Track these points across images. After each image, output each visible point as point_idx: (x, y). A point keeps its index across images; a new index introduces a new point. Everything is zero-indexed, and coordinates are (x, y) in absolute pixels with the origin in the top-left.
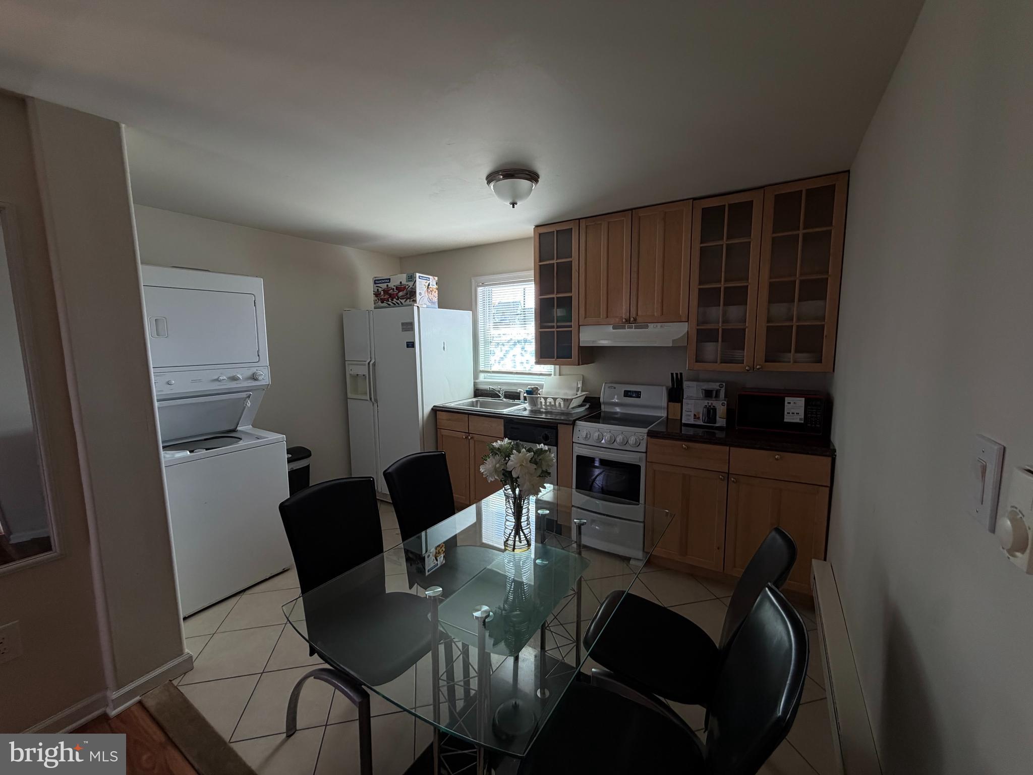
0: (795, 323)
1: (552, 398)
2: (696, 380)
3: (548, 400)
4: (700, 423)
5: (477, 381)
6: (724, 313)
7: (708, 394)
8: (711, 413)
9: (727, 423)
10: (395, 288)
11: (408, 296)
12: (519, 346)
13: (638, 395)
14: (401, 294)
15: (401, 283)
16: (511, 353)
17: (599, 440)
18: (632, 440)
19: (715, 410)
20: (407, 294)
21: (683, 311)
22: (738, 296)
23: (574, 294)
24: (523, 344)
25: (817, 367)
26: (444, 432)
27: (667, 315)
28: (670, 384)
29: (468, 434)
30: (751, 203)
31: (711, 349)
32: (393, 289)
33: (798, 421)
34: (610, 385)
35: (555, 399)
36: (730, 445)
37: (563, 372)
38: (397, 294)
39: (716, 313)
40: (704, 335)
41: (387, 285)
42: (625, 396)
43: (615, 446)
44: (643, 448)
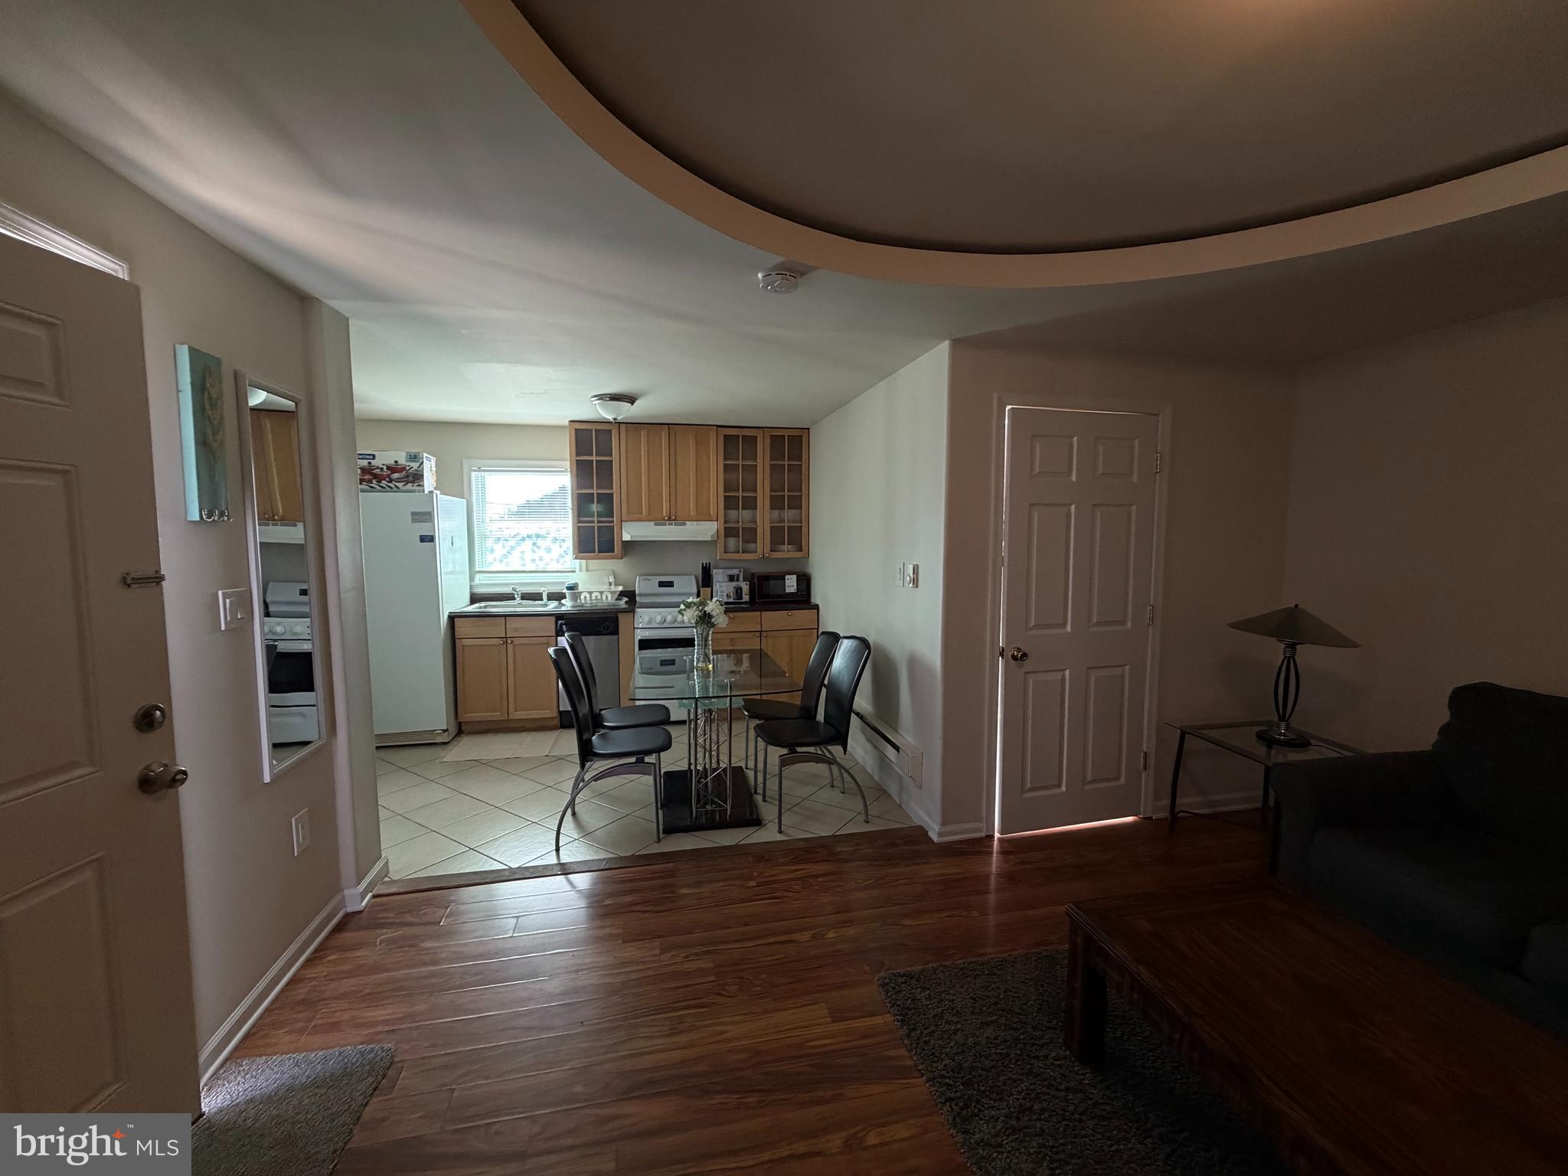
0: (786, 525)
1: (588, 592)
2: (722, 567)
3: (594, 595)
4: (731, 600)
5: (473, 584)
6: (742, 516)
7: (732, 578)
8: (738, 592)
9: (750, 598)
10: (385, 468)
11: (411, 479)
12: (528, 543)
13: (670, 584)
14: (395, 476)
15: (396, 462)
16: (519, 550)
17: (650, 622)
19: (741, 589)
20: (408, 477)
21: (713, 512)
22: (751, 504)
23: (615, 490)
24: (535, 539)
25: (798, 554)
26: (466, 642)
27: (702, 516)
28: (700, 573)
29: (505, 639)
30: (756, 437)
31: (734, 543)
32: (382, 469)
33: (793, 591)
34: (644, 577)
35: (591, 593)
36: (761, 611)
37: (590, 568)
38: (388, 476)
39: (736, 515)
40: (729, 532)
41: (370, 463)
42: (660, 586)
43: (677, 624)
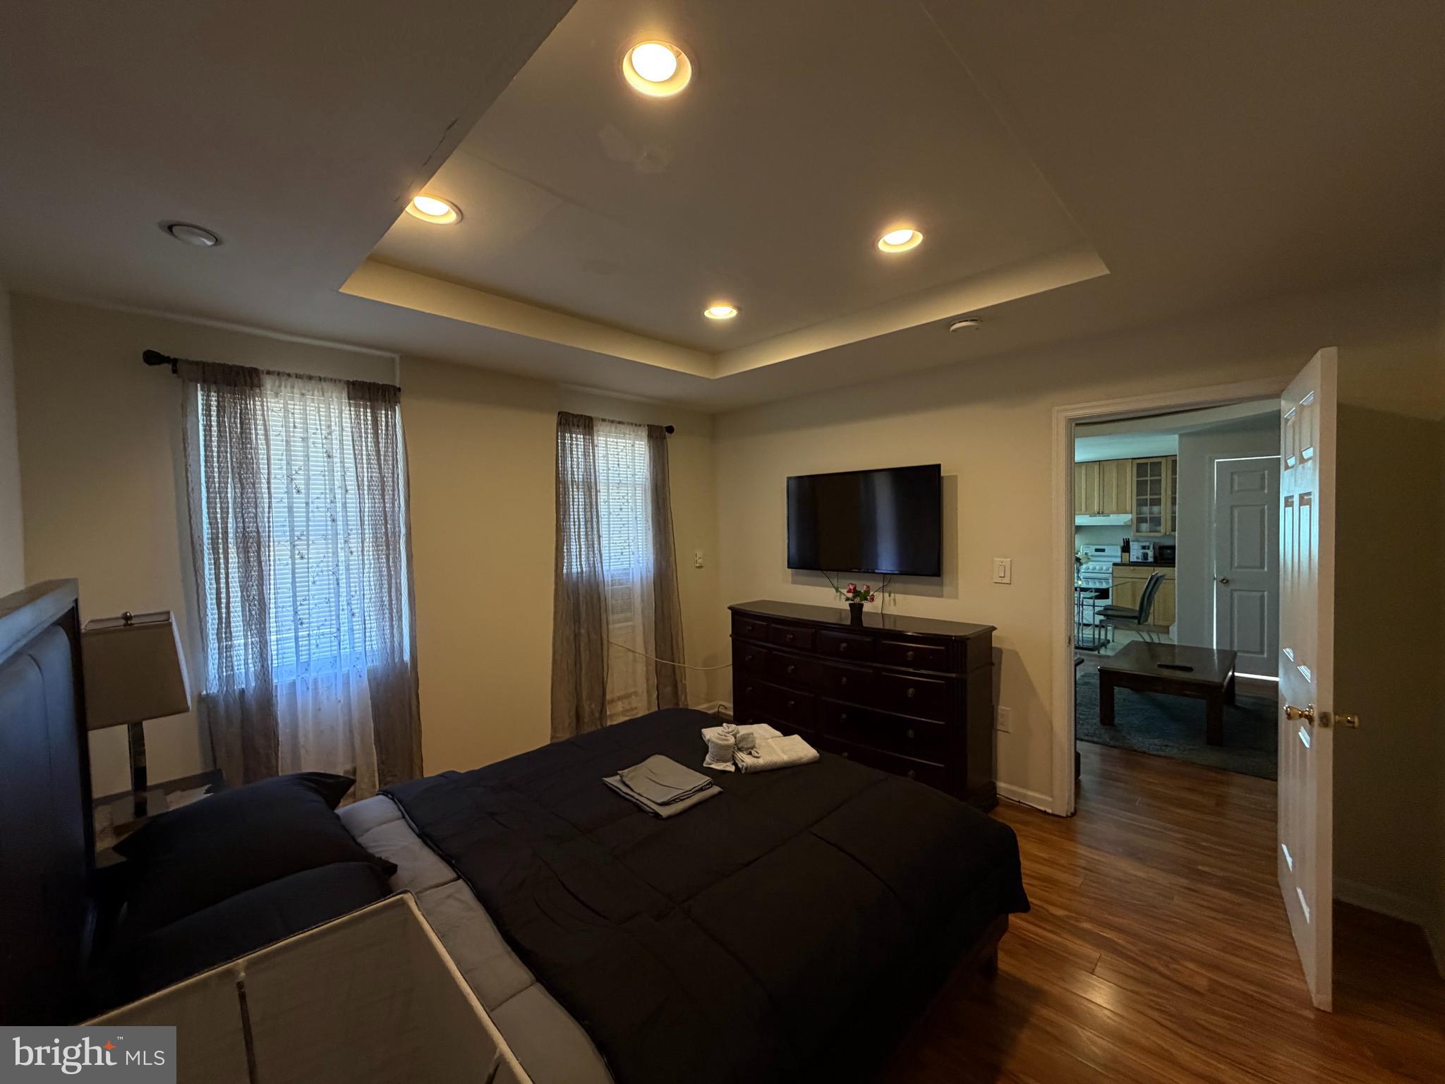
2: (1137, 541)
4: (1140, 560)
6: (1150, 509)
7: (1144, 548)
8: (1145, 555)
9: (1154, 559)
13: (1103, 550)
18: (1104, 568)
19: (1147, 554)
21: (1128, 508)
22: (1156, 502)
27: (1120, 511)
28: (1123, 544)
30: (1161, 463)
31: (1144, 526)
34: (1085, 547)
39: (1146, 509)
40: (1140, 520)
42: (1096, 551)
43: (1089, 571)
44: (1111, 570)
